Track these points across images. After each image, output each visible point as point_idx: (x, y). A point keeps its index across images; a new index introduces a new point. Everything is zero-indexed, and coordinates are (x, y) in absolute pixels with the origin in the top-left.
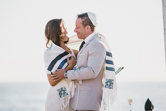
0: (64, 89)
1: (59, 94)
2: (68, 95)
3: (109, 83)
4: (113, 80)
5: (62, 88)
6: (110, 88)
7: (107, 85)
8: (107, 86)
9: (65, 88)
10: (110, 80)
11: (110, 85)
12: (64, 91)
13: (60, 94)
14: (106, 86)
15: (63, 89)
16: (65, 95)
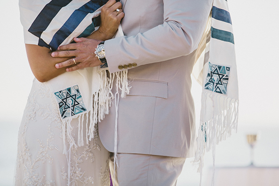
0: (76, 93)
1: (60, 106)
2: (84, 112)
3: (216, 77)
4: (228, 69)
5: (69, 90)
6: (218, 90)
7: (211, 81)
8: (211, 86)
9: (78, 91)
10: (220, 67)
11: (220, 82)
12: (75, 98)
13: (63, 105)
14: (208, 84)
15: (73, 92)
16: (77, 111)
